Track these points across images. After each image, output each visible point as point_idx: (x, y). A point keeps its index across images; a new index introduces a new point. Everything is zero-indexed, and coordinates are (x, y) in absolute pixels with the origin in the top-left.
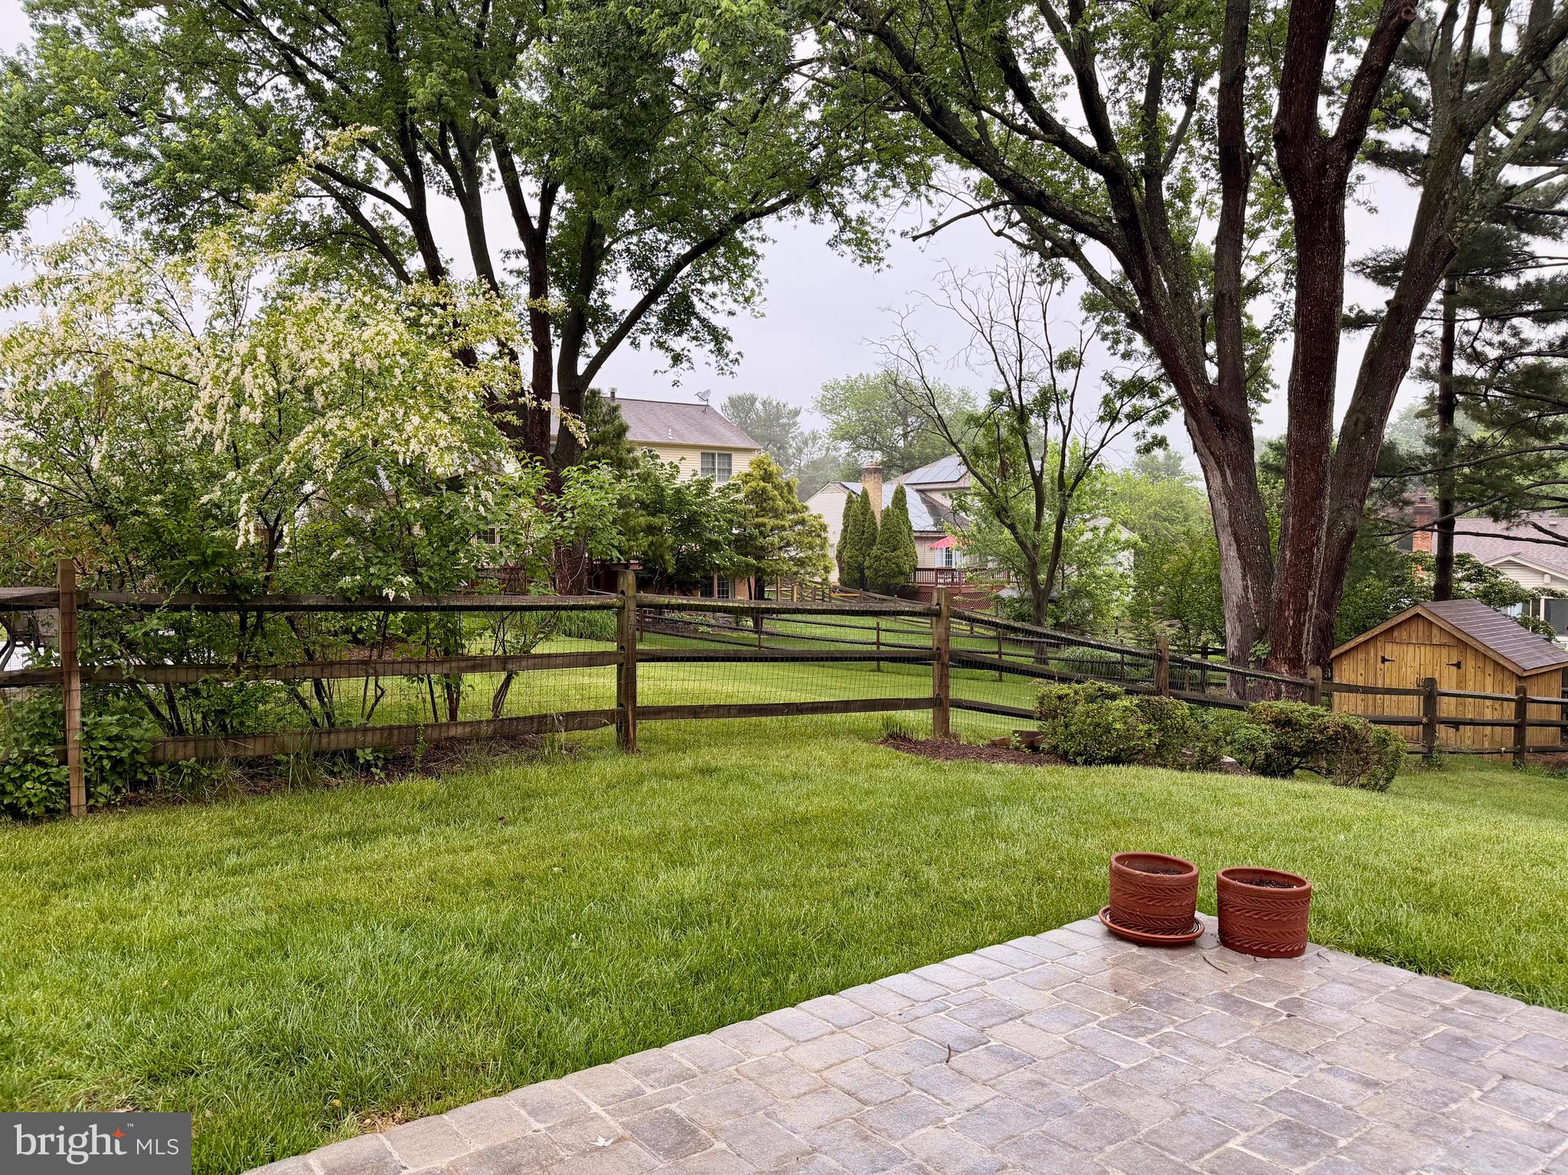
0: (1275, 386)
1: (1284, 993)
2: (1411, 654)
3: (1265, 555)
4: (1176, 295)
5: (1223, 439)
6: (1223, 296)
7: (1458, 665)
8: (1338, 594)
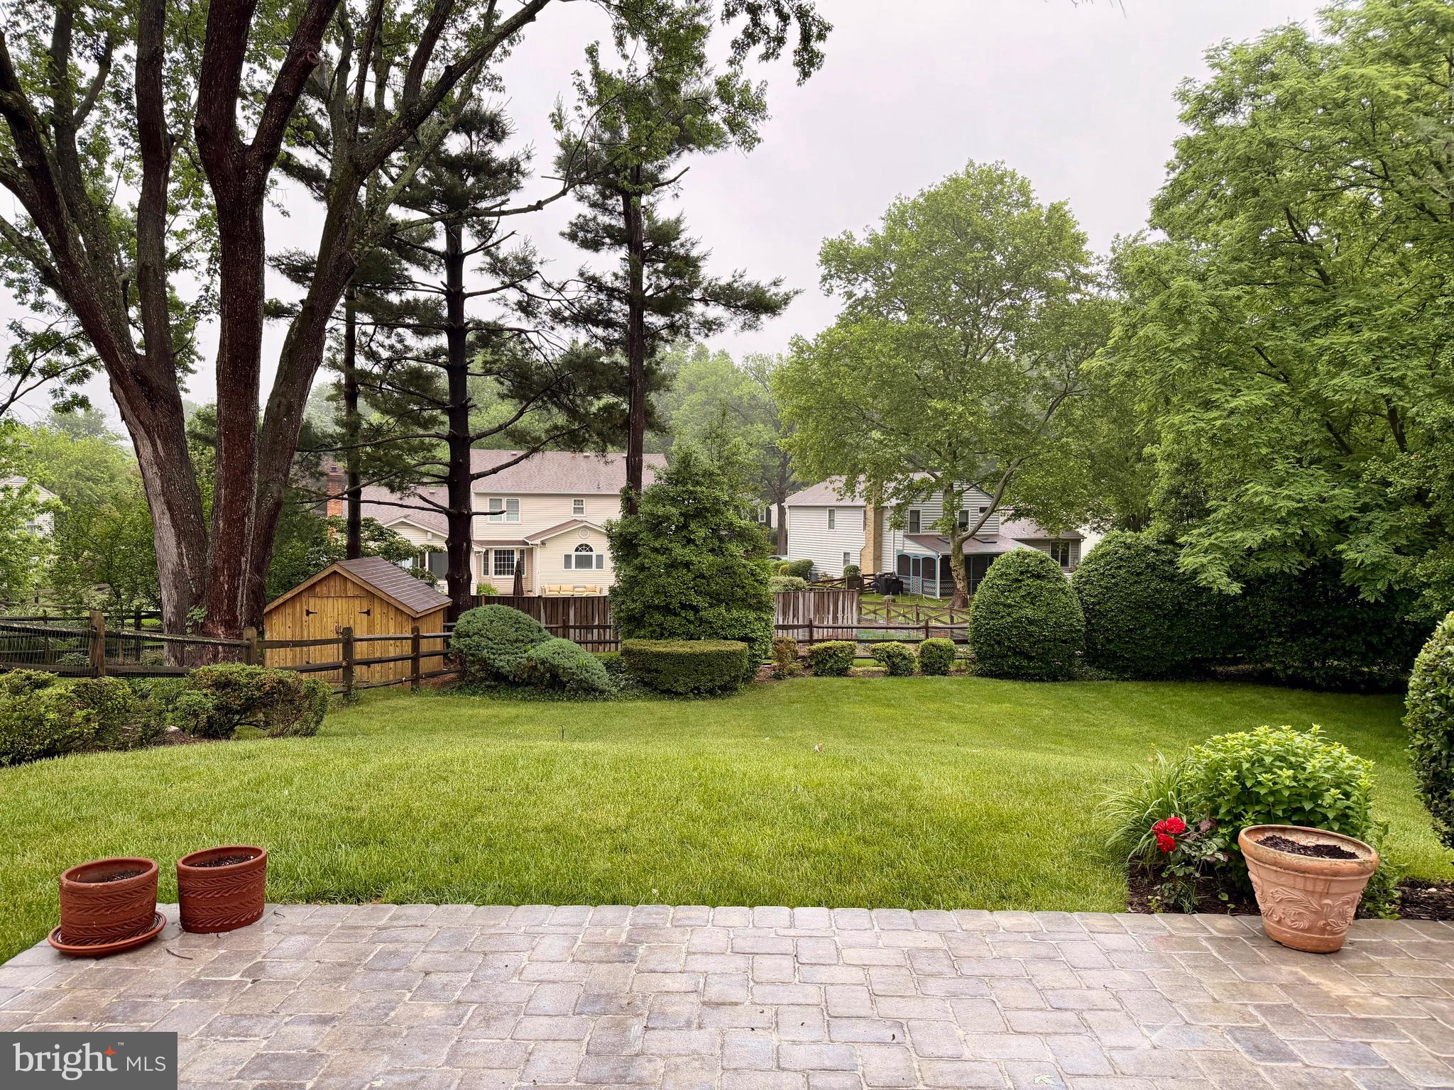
0: (200, 358)
1: (247, 961)
2: (330, 606)
3: (198, 523)
4: (96, 257)
5: (152, 409)
6: (147, 268)
7: (368, 613)
8: (268, 558)
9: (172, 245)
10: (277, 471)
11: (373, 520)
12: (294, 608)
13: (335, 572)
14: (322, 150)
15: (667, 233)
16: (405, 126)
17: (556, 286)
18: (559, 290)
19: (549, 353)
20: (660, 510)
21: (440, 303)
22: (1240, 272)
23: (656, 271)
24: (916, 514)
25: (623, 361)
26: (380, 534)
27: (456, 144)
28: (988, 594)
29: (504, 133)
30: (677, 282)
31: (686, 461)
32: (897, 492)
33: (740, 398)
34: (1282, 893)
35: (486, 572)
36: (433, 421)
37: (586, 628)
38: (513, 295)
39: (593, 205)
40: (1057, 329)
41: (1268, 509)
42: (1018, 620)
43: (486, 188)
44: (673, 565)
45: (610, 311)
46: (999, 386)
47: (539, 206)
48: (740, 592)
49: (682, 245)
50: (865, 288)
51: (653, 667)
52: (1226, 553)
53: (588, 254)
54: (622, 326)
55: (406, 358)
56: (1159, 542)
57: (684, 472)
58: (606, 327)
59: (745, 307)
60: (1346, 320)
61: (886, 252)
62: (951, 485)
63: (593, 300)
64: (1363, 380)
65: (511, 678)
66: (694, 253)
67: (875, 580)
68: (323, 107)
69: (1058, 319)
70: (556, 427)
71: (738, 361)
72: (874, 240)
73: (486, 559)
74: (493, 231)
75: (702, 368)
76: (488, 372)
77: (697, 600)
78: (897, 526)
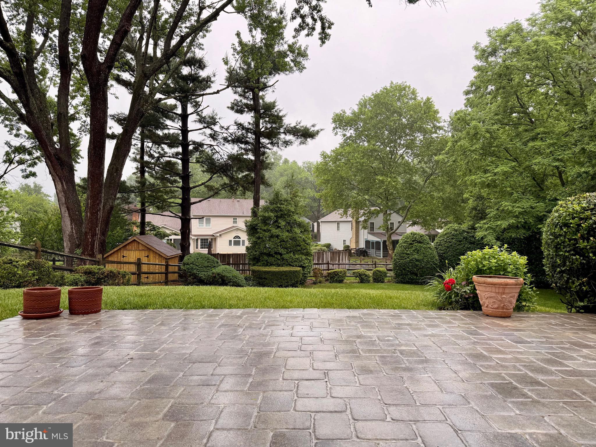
1: (94, 320)
2: (132, 254)
3: (79, 216)
4: (41, 110)
5: (62, 170)
6: (61, 114)
7: (148, 256)
8: (107, 230)
9: (71, 111)
10: (112, 194)
11: (150, 222)
12: (118, 255)
13: (135, 240)
14: (132, 73)
15: (270, 107)
16: (165, 59)
17: (225, 127)
18: (227, 129)
19: (222, 154)
20: (266, 214)
21: (178, 134)
22: (498, 119)
23: (265, 121)
24: (372, 224)
25: (253, 158)
26: (154, 228)
27: (186, 71)
28: (400, 249)
29: (205, 66)
30: (274, 126)
31: (277, 195)
32: (364, 214)
33: (301, 178)
34: (488, 294)
35: (197, 248)
36: (175, 181)
37: (237, 264)
38: (208, 131)
39: (240, 95)
40: (428, 148)
41: (511, 212)
42: (412, 260)
43: (197, 87)
44: (272, 236)
45: (247, 138)
46: (405, 172)
47: (218, 92)
48: (299, 248)
49: (276, 111)
50: (350, 132)
51: (263, 277)
52: (494, 230)
53: (238, 115)
54: (252, 144)
55: (165, 156)
56: (469, 229)
57: (276, 199)
58: (245, 144)
59: (301, 135)
60: (540, 136)
61: (358, 118)
62: (386, 211)
63: (240, 133)
64: (547, 160)
65: (205, 281)
66: (281, 114)
67: (356, 251)
68: (133, 57)
69: (428, 144)
70: (225, 184)
71: (300, 164)
72: (354, 113)
73: (197, 242)
74: (200, 105)
75: (286, 167)
76: (198, 162)
77: (282, 251)
78: (365, 228)
